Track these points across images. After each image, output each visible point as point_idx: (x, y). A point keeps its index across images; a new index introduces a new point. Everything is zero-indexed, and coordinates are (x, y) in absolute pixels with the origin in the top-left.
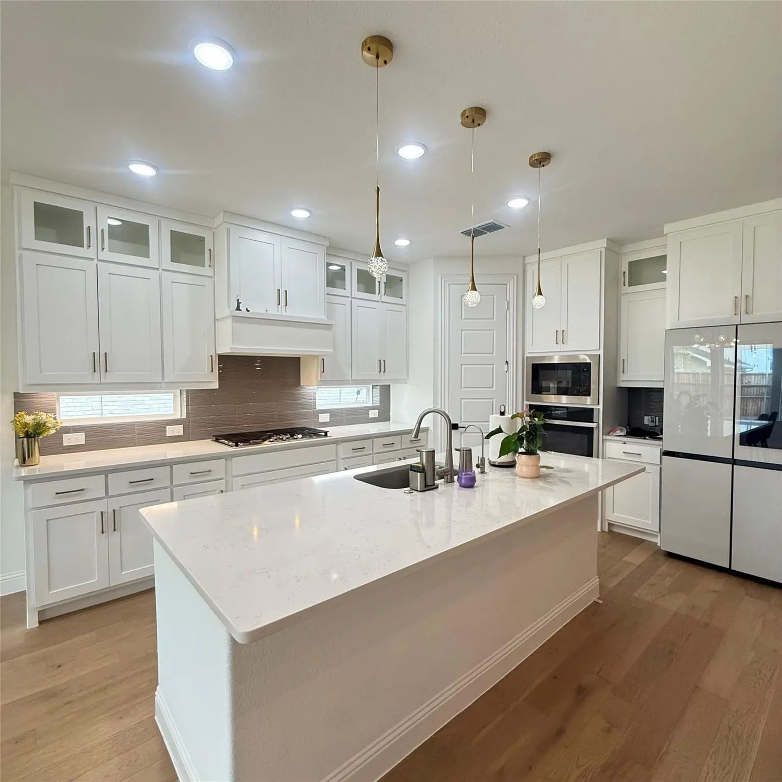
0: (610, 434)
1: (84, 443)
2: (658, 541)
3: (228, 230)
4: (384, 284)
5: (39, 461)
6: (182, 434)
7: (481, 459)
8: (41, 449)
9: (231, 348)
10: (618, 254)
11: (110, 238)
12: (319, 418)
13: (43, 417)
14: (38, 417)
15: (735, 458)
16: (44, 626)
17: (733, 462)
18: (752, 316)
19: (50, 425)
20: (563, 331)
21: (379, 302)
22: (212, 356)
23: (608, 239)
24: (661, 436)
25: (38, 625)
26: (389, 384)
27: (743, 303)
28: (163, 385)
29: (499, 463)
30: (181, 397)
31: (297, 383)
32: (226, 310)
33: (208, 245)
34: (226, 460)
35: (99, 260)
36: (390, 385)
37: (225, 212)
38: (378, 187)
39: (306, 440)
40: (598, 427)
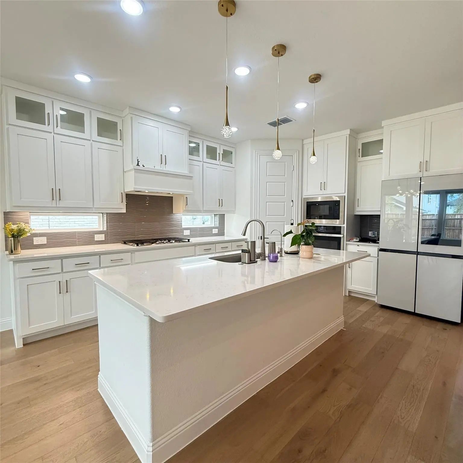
0: (350, 241)
1: (46, 243)
2: (376, 300)
3: (132, 118)
4: (222, 155)
5: (20, 252)
6: (104, 240)
7: (280, 248)
8: (21, 246)
9: (134, 188)
10: (356, 138)
11: (61, 121)
12: (183, 233)
13: (23, 225)
14: (20, 225)
15: (418, 251)
16: (26, 347)
17: (417, 253)
18: (429, 172)
19: (27, 230)
20: (325, 182)
22: (122, 193)
23: (350, 129)
24: (378, 242)
25: (23, 346)
26: (224, 214)
27: (425, 165)
28: (94, 209)
29: (290, 252)
30: (103, 218)
31: (171, 212)
32: (130, 166)
33: (119, 127)
34: (131, 253)
35: (54, 133)
37: (129, 107)
38: (227, 86)
39: (177, 244)
40: (344, 236)
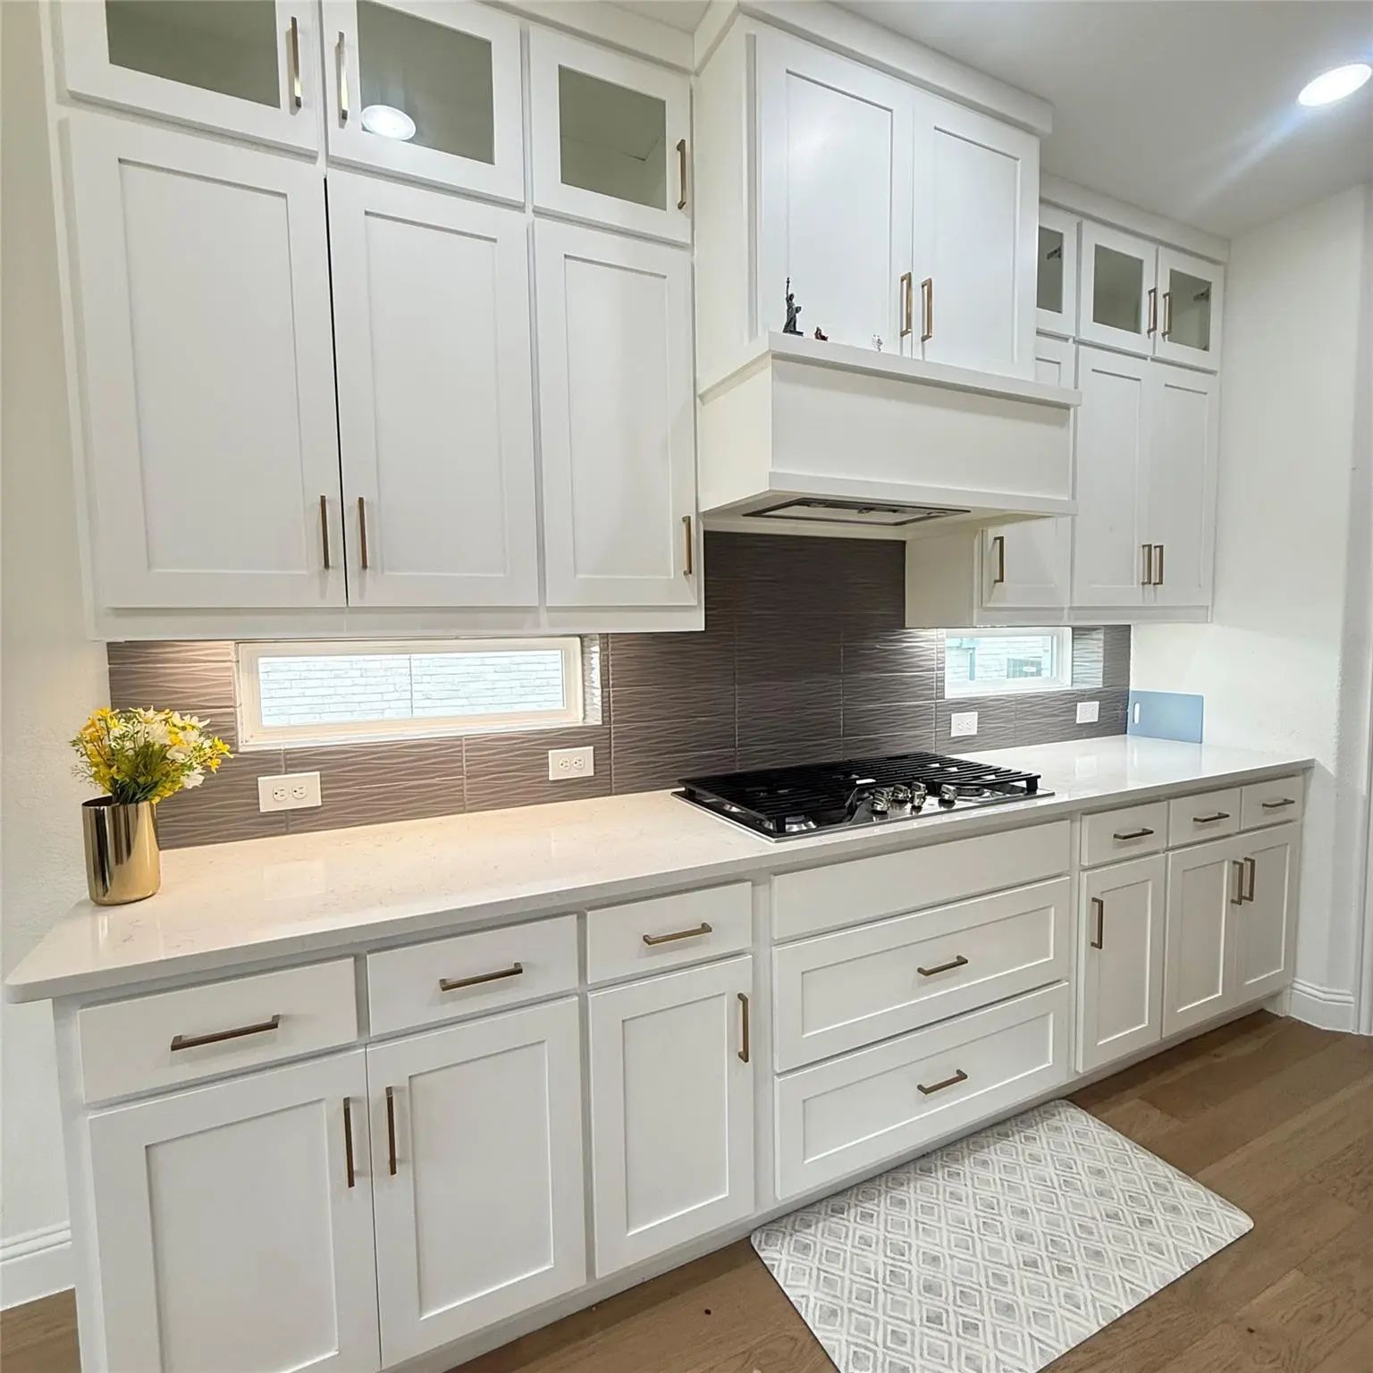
1: (319, 803)
3: (752, 41)
4: (1164, 300)
6: (590, 774)
12: (950, 726)
21: (1145, 358)
22: (687, 522)
26: (1127, 624)
28: (544, 617)
30: (583, 660)
31: (898, 622)
33: (676, 128)
34: (753, 885)
35: (333, 162)
36: (1129, 626)
